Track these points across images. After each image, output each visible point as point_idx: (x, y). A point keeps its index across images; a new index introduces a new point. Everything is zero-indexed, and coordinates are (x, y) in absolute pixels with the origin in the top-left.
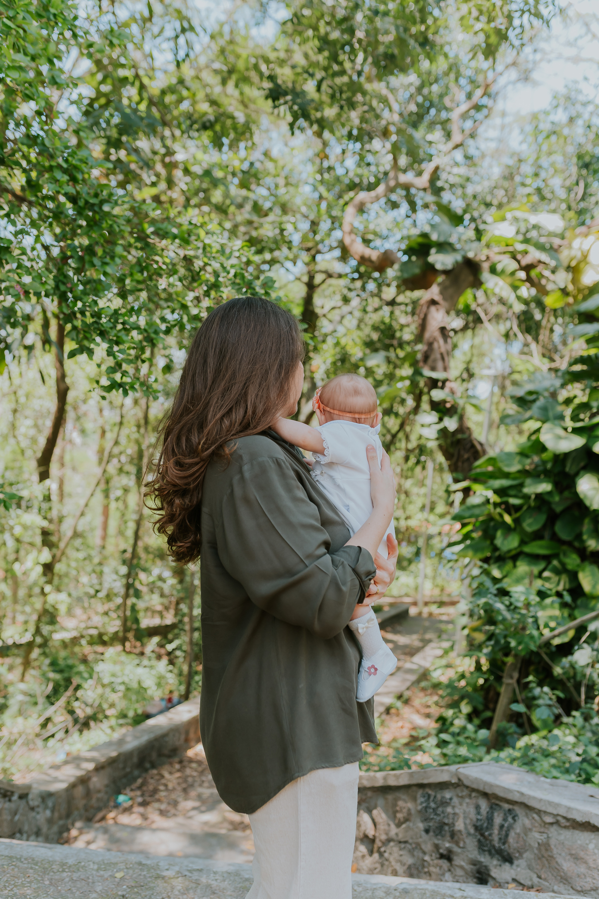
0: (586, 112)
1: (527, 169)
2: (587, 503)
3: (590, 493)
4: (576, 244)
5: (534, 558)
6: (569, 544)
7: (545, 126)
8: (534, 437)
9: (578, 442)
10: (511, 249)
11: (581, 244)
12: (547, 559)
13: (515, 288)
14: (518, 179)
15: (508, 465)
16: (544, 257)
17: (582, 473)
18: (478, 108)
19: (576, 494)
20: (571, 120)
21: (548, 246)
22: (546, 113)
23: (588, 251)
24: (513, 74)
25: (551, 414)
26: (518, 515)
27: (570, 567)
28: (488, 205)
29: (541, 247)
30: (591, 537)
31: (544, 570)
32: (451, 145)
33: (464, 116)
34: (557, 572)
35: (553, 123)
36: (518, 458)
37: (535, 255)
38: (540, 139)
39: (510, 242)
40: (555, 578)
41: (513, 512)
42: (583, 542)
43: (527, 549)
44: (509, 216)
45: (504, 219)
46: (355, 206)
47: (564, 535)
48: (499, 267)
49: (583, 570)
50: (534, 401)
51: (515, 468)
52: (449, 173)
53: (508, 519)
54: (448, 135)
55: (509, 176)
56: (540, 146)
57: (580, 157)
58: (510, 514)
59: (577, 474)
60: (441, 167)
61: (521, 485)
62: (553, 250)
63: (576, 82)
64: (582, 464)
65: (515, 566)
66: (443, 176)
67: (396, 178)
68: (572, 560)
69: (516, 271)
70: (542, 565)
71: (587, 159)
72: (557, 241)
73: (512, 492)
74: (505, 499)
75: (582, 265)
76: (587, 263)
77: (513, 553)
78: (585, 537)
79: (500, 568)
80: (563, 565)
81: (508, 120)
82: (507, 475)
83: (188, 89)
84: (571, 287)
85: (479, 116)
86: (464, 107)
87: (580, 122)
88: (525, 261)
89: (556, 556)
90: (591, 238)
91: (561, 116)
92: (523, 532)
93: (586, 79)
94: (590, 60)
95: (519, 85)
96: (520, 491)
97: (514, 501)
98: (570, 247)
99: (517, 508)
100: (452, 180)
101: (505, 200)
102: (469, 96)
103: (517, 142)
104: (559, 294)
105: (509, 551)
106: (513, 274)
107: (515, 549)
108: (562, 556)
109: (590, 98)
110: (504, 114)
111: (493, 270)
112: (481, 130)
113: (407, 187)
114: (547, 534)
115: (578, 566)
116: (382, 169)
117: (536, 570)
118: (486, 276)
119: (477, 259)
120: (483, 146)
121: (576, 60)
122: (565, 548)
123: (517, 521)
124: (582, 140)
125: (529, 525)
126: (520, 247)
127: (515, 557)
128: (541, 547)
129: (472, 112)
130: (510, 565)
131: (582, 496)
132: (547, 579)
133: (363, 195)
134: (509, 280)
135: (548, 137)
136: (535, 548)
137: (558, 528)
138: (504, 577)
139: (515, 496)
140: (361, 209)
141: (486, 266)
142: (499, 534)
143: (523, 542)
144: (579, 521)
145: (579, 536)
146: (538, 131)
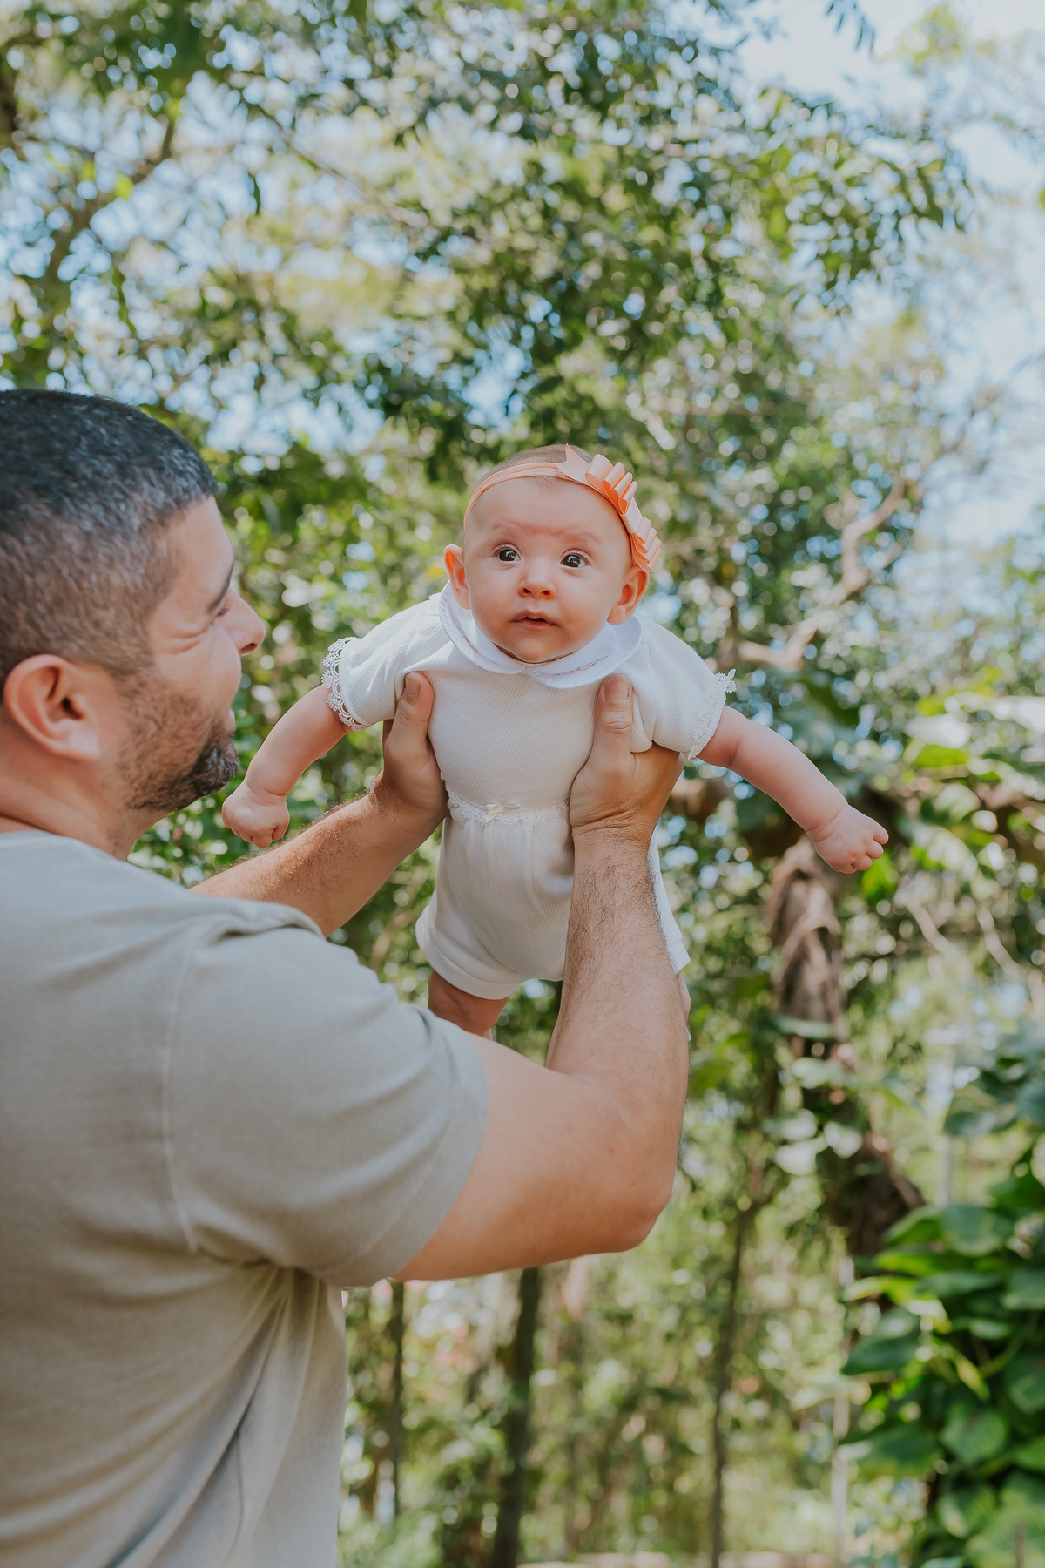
1: (996, 638)
7: (1028, 561)
8: (1021, 1172)
10: (965, 772)
13: (975, 849)
15: (970, 1237)
16: (1034, 788)
22: (1029, 538)
26: (994, 1366)
29: (1027, 768)
32: (841, 592)
33: (865, 543)
36: (989, 1221)
37: (1014, 784)
38: (1020, 582)
39: (958, 758)
41: (983, 1355)
43: (1025, 1457)
44: (953, 704)
45: (945, 711)
48: (939, 808)
50: (1020, 1082)
51: (983, 1244)
52: (841, 642)
53: (969, 1374)
54: (837, 578)
55: (960, 650)
58: (976, 1362)
60: (824, 631)
61: (1000, 1289)
65: (998, 1504)
66: (830, 648)
67: (736, 651)
69: (974, 813)
73: (981, 1306)
74: (962, 1323)
77: (994, 1466)
79: (963, 1507)
81: (954, 557)
82: (968, 1263)
86: (864, 526)
88: (1000, 797)
92: (1013, 1414)
96: (998, 1304)
97: (984, 1329)
99: (994, 1348)
100: (849, 655)
103: (976, 595)
105: (982, 1462)
106: (967, 819)
107: (997, 1456)
110: (945, 545)
111: (930, 814)
112: (903, 570)
116: (708, 637)
118: (913, 826)
119: (895, 793)
120: (911, 603)
123: (996, 1383)
125: (1029, 1393)
126: (980, 767)
127: (998, 1480)
129: (881, 536)
130: (985, 1498)
134: (961, 830)
138: (975, 1532)
139: (990, 1317)
141: (912, 807)
143: (1016, 1438)
146: (1012, 573)
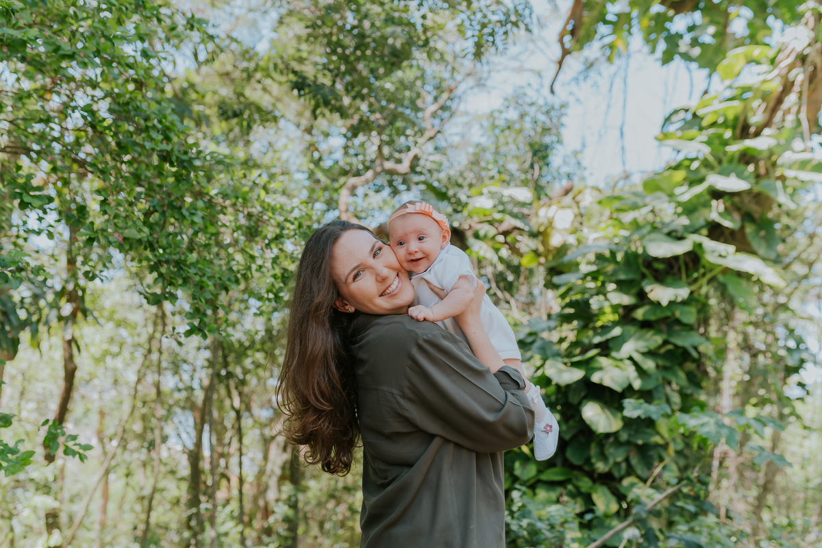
0: (532, 110)
1: (489, 156)
2: (594, 427)
3: (595, 419)
4: (542, 212)
5: (552, 485)
6: (579, 468)
7: (501, 123)
8: (539, 372)
9: (577, 375)
10: (489, 218)
11: (546, 212)
12: (561, 484)
13: (497, 250)
14: (483, 164)
16: (518, 223)
17: (584, 402)
18: (443, 108)
19: (582, 421)
20: (522, 116)
21: (520, 216)
22: (501, 112)
23: (553, 218)
24: (471, 82)
25: (549, 353)
27: (584, 490)
28: (460, 186)
29: (515, 216)
30: (599, 460)
31: (561, 495)
32: (425, 138)
33: (434, 115)
34: (573, 496)
35: (506, 119)
37: (509, 222)
38: (497, 131)
39: (488, 213)
40: (571, 502)
42: (591, 465)
43: (544, 477)
44: (485, 191)
45: (482, 194)
46: (348, 189)
47: (576, 461)
48: (482, 233)
49: (596, 491)
50: (532, 343)
52: (426, 160)
53: (525, 449)
55: (475, 162)
56: (497, 137)
57: (531, 145)
59: (580, 404)
60: (419, 156)
62: (523, 217)
63: (522, 87)
64: (583, 394)
65: (535, 494)
66: (422, 162)
67: (382, 165)
68: (585, 483)
69: (495, 235)
70: (559, 490)
71: (537, 147)
72: (525, 211)
75: (549, 230)
76: (553, 228)
77: (532, 482)
78: (593, 460)
80: (577, 488)
81: (468, 118)
83: (197, 92)
84: (541, 249)
85: (446, 115)
86: (433, 108)
87: (528, 119)
88: (504, 227)
89: (569, 481)
90: (554, 208)
91: (513, 115)
93: (529, 85)
94: (531, 70)
95: (476, 90)
98: (537, 214)
100: (429, 166)
101: (474, 181)
102: (436, 99)
103: (478, 136)
104: (532, 255)
105: (528, 480)
106: (493, 238)
107: (533, 478)
108: (574, 481)
109: (534, 99)
110: (466, 113)
111: (477, 236)
112: (446, 127)
113: (391, 172)
114: (559, 461)
115: (591, 488)
116: (368, 158)
117: (553, 496)
118: (471, 241)
119: (461, 228)
120: (450, 139)
121: (520, 70)
122: (576, 473)
124: (532, 133)
126: (498, 216)
127: (533, 486)
128: (556, 474)
129: (440, 112)
130: (530, 493)
131: (588, 422)
132: (564, 504)
133: (353, 181)
134: (491, 243)
135: (502, 131)
136: (551, 475)
137: (569, 454)
140: (353, 191)
141: (469, 233)
142: (517, 465)
143: (540, 472)
144: (586, 446)
145: (588, 461)
146: (494, 126)
